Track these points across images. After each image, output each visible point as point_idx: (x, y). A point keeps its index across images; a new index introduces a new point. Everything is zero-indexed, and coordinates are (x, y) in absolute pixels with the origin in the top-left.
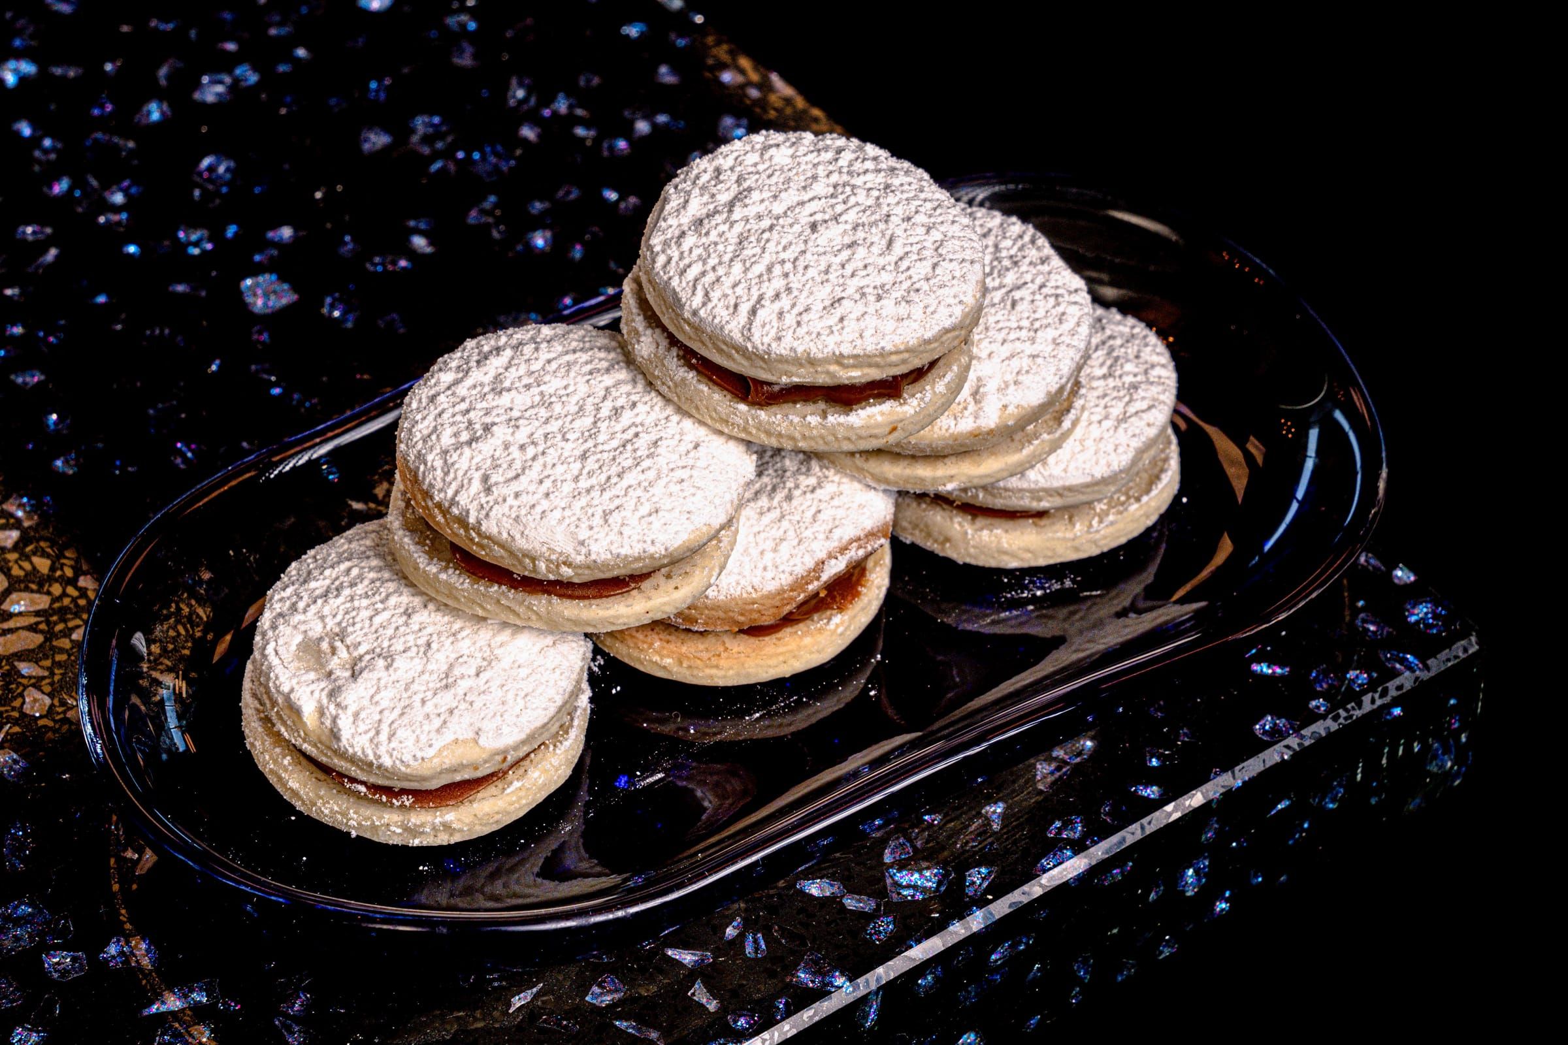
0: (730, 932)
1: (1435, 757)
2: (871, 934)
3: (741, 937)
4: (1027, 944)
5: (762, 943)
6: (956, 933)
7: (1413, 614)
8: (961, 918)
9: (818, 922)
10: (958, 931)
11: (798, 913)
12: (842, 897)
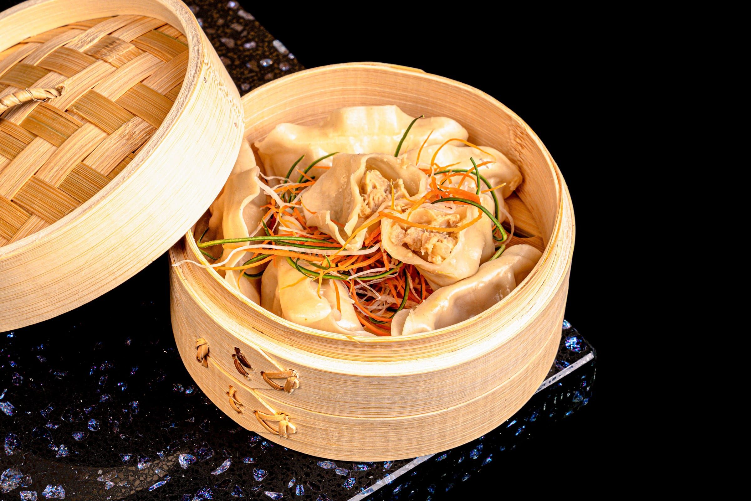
0: (291, 484)
1: (577, 397)
2: (346, 485)
3: (295, 486)
4: (408, 485)
5: (303, 489)
6: (379, 485)
7: (569, 342)
8: (382, 478)
9: (326, 480)
10: (380, 484)
11: (318, 476)
12: (335, 469)
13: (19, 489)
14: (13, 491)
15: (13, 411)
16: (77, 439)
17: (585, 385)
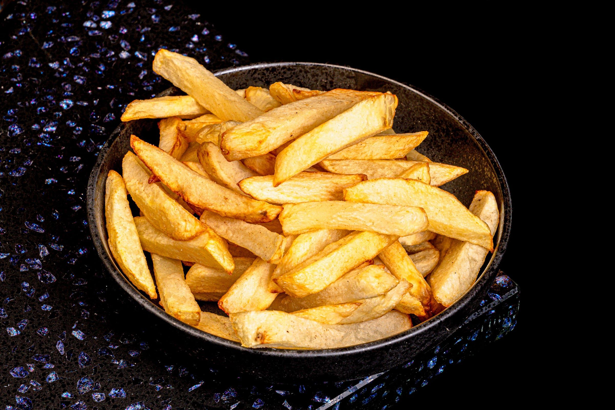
13: (92, 392)
14: (87, 393)
15: (83, 337)
16: (132, 355)
17: (512, 314)
